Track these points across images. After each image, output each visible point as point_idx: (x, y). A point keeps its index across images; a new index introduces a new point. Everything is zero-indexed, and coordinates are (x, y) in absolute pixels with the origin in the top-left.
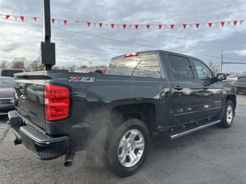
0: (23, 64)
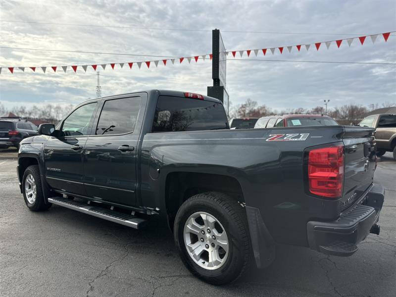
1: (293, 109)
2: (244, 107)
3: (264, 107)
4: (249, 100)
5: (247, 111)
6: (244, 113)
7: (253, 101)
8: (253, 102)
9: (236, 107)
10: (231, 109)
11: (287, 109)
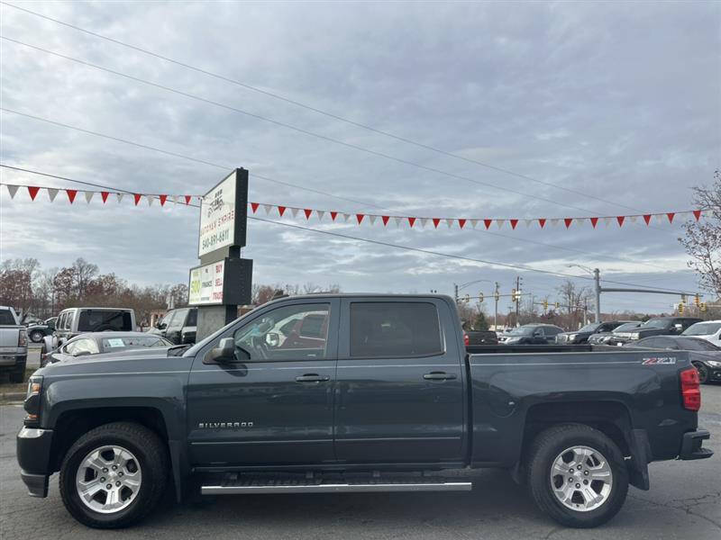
0: (28, 278)
1: (169, 286)
2: (69, 275)
3: (112, 278)
4: (80, 261)
5: (75, 283)
6: (69, 287)
7: (89, 263)
8: (89, 267)
9: (48, 273)
10: (37, 276)
11: (156, 285)
